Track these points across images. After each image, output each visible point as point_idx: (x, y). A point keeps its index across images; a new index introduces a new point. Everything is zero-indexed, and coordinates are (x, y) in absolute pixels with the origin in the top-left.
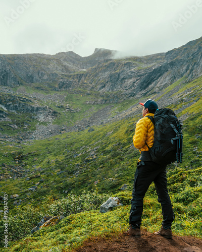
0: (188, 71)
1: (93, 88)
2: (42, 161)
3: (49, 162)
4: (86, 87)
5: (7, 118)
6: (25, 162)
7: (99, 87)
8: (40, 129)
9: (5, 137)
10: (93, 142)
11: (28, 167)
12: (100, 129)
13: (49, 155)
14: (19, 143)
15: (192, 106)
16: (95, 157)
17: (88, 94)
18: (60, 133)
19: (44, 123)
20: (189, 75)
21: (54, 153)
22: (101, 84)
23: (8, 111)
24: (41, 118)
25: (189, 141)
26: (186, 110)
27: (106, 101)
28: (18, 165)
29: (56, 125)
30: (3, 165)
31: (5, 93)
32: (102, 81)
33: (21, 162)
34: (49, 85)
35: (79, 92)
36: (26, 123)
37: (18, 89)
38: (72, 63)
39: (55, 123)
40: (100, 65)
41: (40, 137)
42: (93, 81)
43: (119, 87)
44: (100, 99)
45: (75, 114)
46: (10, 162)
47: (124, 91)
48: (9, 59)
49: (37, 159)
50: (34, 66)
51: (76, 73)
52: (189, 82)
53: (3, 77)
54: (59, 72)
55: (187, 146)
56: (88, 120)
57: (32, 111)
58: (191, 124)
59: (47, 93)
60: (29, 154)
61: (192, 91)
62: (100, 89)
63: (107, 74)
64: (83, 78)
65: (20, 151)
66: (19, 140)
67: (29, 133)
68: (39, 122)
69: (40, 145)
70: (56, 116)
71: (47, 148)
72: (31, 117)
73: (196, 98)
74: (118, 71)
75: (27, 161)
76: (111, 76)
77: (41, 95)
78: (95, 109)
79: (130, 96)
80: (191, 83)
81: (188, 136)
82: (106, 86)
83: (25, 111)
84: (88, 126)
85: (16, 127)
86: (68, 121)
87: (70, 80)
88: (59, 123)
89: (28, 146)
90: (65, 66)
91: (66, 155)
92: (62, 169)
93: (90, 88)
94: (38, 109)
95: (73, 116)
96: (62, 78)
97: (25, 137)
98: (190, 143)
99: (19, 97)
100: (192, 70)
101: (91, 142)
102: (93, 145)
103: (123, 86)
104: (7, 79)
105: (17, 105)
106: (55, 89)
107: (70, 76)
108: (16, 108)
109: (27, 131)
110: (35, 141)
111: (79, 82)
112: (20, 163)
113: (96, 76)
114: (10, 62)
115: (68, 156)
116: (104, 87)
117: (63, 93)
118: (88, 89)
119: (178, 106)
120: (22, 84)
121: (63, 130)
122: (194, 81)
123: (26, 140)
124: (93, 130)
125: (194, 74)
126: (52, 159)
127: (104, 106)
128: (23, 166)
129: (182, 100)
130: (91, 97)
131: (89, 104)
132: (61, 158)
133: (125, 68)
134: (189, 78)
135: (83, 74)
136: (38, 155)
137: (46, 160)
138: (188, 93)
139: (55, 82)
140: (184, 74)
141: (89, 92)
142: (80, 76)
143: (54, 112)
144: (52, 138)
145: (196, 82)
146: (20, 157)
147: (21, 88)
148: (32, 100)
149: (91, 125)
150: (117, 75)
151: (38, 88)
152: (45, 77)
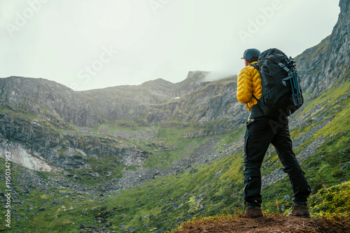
0: (312, 85)
1: (190, 118)
2: (132, 218)
3: (140, 219)
4: (182, 118)
5: (86, 165)
6: (110, 220)
7: (198, 116)
8: (128, 175)
9: (84, 190)
10: (197, 187)
11: (114, 228)
12: (205, 169)
13: (139, 208)
14: (102, 195)
15: (326, 127)
16: (201, 206)
17: (185, 126)
18: (154, 178)
19: (132, 168)
20: (313, 89)
21: (146, 206)
22: (200, 112)
23: (88, 156)
24: (128, 161)
25: (332, 173)
26: (319, 132)
27: (208, 132)
28: (101, 225)
29: (147, 169)
30: (82, 227)
31: (84, 135)
32: (201, 108)
33: (105, 221)
34: (135, 120)
35: (173, 125)
36: (110, 170)
37: (100, 128)
38: (162, 92)
39: (145, 166)
40: (197, 90)
41: (128, 186)
42: (189, 109)
43: (224, 113)
44: (200, 132)
45: (170, 153)
46: (91, 221)
47: (230, 118)
48: (88, 95)
49: (125, 215)
50: (117, 100)
51: (167, 103)
52: (315, 97)
53: (82, 117)
54: (147, 104)
55: (330, 180)
56: (188, 159)
57: (117, 153)
58: (330, 150)
59: (134, 130)
60: (114, 209)
61: (322, 108)
62: (200, 118)
63: (206, 99)
64: (177, 108)
65: (103, 206)
66: (102, 192)
67: (114, 181)
68: (126, 166)
69: (128, 196)
70: (147, 157)
71: (137, 199)
72: (116, 161)
73: (329, 116)
74: (220, 95)
75: (112, 220)
76: (211, 101)
77: (126, 133)
78: (196, 144)
79: (239, 123)
80: (318, 98)
81: (328, 167)
82: (207, 114)
83: (108, 154)
84: (189, 166)
85: (98, 175)
86: (162, 163)
87: (161, 111)
88: (151, 166)
89: (113, 198)
90: (153, 96)
91: (163, 206)
92: (159, 227)
93: (187, 118)
94: (124, 150)
95: (169, 155)
96: (151, 111)
97: (109, 188)
98: (334, 176)
99: (100, 138)
100: (316, 82)
101: (194, 187)
102: (197, 190)
103: (228, 112)
104: (86, 118)
105: (98, 147)
106: (143, 124)
107: (161, 107)
108: (97, 152)
109: (110, 179)
110: (122, 191)
111: (172, 112)
112: (103, 222)
113: (192, 103)
114: (90, 98)
115: (165, 208)
116: (204, 115)
117: (153, 129)
118: (184, 120)
119: (307, 129)
120: (103, 122)
121: (156, 174)
122: (322, 95)
123: (111, 191)
124: (196, 171)
125: (320, 87)
126: (145, 214)
127: (207, 139)
128: (107, 226)
129: (311, 121)
130: (189, 129)
131: (188, 138)
132: (156, 212)
133: (228, 90)
134: (314, 92)
135: (176, 103)
136: (127, 210)
137: (136, 216)
138: (317, 111)
139: (142, 115)
140: (306, 88)
141: (186, 123)
142: (173, 106)
143: (144, 153)
144: (143, 185)
145: (325, 96)
146: (103, 215)
147: (103, 126)
148: (116, 140)
149: (192, 164)
150: (219, 100)
151: (122, 125)
152: (131, 112)
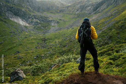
0: (115, 2)
1: (73, 11)
2: (53, 42)
3: (55, 42)
4: (70, 11)
5: (39, 25)
6: (46, 42)
7: (76, 11)
8: (52, 28)
9: (39, 32)
10: (73, 34)
11: (48, 44)
12: (76, 28)
13: (55, 39)
14: (44, 34)
15: (116, 17)
16: (74, 40)
17: (71, 14)
18: (60, 30)
19: (54, 26)
20: (115, 4)
21: (57, 38)
22: (77, 10)
23: (40, 22)
24: (53, 24)
25: (116, 32)
26: (114, 19)
27: (79, 16)
28: (44, 43)
29: (58, 27)
30: (38, 43)
31: (39, 15)
32: (77, 8)
33: (45, 42)
34: (55, 11)
35: (68, 13)
36: (47, 27)
37: (44, 13)
38: (65, 2)
39: (58, 26)
40: (76, 2)
41: (52, 32)
42: (73, 8)
43: (84, 10)
44: (76, 16)
45: (66, 22)
46: (41, 42)
47: (86, 12)
48: (40, 2)
49: (51, 41)
50: (50, 4)
51: (66, 6)
52: (115, 7)
53: (38, 9)
54: (59, 6)
55: (115, 35)
56: (71, 25)
57: (49, 22)
58: (116, 25)
59: (55, 14)
60: (48, 39)
61: (117, 11)
62: (76, 12)
63: (79, 5)
64: (69, 8)
65: (44, 37)
66: (44, 33)
67: (48, 30)
68: (52, 26)
69: (52, 35)
70: (58, 23)
71: (55, 36)
72: (49, 24)
73: (118, 14)
74: (84, 4)
75: (47, 42)
76: (81, 6)
77: (52, 15)
78: (74, 20)
79: (89, 14)
80: (116, 7)
81: (115, 31)
82: (79, 11)
83: (46, 22)
84: (71, 27)
85: (43, 28)
86: (63, 25)
87: (64, 9)
88: (60, 26)
89: (47, 35)
90: (62, 3)
91: (62, 39)
92: (61, 45)
93: (72, 11)
94: (51, 21)
95: (65, 23)
96: (61, 8)
97: (46, 32)
98: (116, 33)
99: (44, 16)
100: (116, 2)
101: (72, 33)
102: (73, 35)
103: (86, 10)
104: (40, 9)
105: (43, 19)
106: (58, 13)
107: (64, 7)
108: (43, 21)
109: (47, 29)
110: (50, 34)
111: (67, 9)
112: (44, 42)
113: (74, 6)
114: (41, 3)
115: (63, 39)
116: (78, 11)
117: (61, 14)
118: (71, 12)
119: (110, 18)
120: (45, 11)
121: (61, 29)
122: (117, 6)
123: (47, 33)
124: (73, 29)
125: (117, 3)
126: (57, 41)
127: (78, 19)
128: (45, 43)
129: (112, 15)
130: (72, 15)
131: (72, 18)
132: (60, 40)
133: (87, 3)
134: (115, 5)
135: (69, 6)
136: (52, 39)
137: (54, 41)
138: (115, 12)
139: (58, 10)
140: (113, 3)
141: (72, 13)
142: (68, 7)
143: (58, 22)
144: (57, 32)
145: (118, 7)
146: (44, 40)
147: (45, 13)
148: (49, 17)
149: (72, 27)
150: (83, 6)
151: (51, 12)
152: (54, 8)
